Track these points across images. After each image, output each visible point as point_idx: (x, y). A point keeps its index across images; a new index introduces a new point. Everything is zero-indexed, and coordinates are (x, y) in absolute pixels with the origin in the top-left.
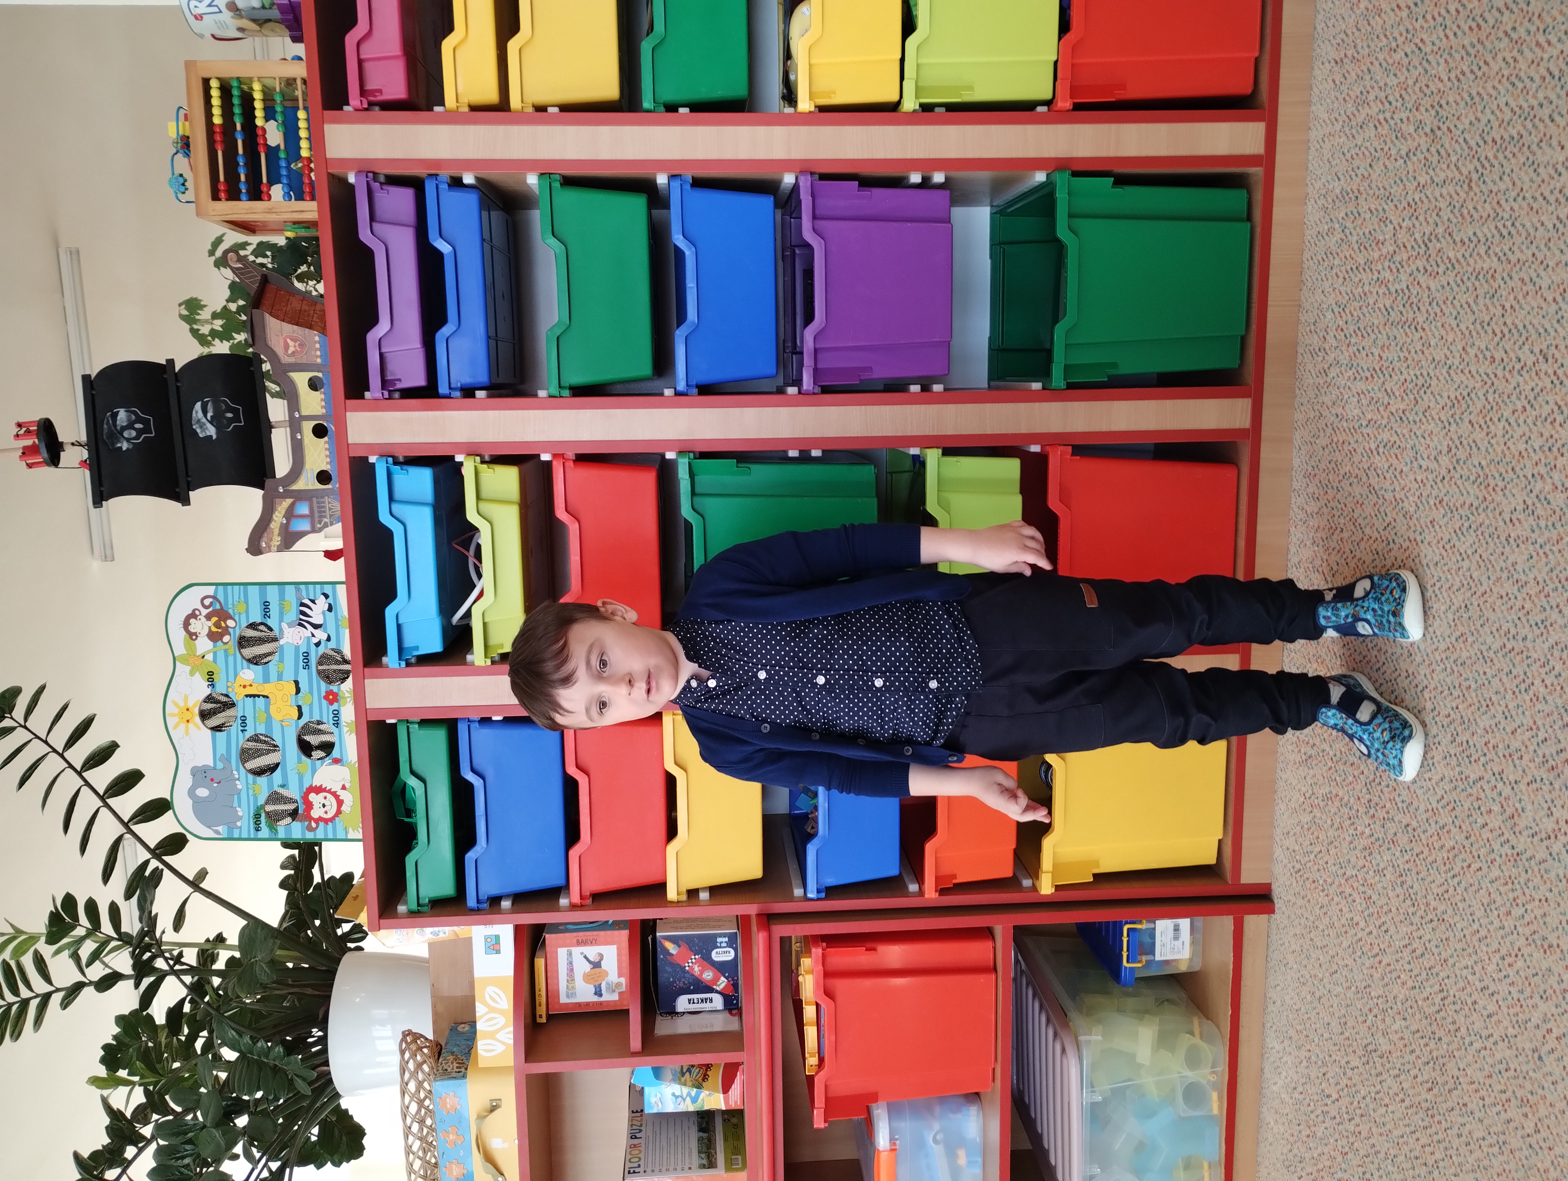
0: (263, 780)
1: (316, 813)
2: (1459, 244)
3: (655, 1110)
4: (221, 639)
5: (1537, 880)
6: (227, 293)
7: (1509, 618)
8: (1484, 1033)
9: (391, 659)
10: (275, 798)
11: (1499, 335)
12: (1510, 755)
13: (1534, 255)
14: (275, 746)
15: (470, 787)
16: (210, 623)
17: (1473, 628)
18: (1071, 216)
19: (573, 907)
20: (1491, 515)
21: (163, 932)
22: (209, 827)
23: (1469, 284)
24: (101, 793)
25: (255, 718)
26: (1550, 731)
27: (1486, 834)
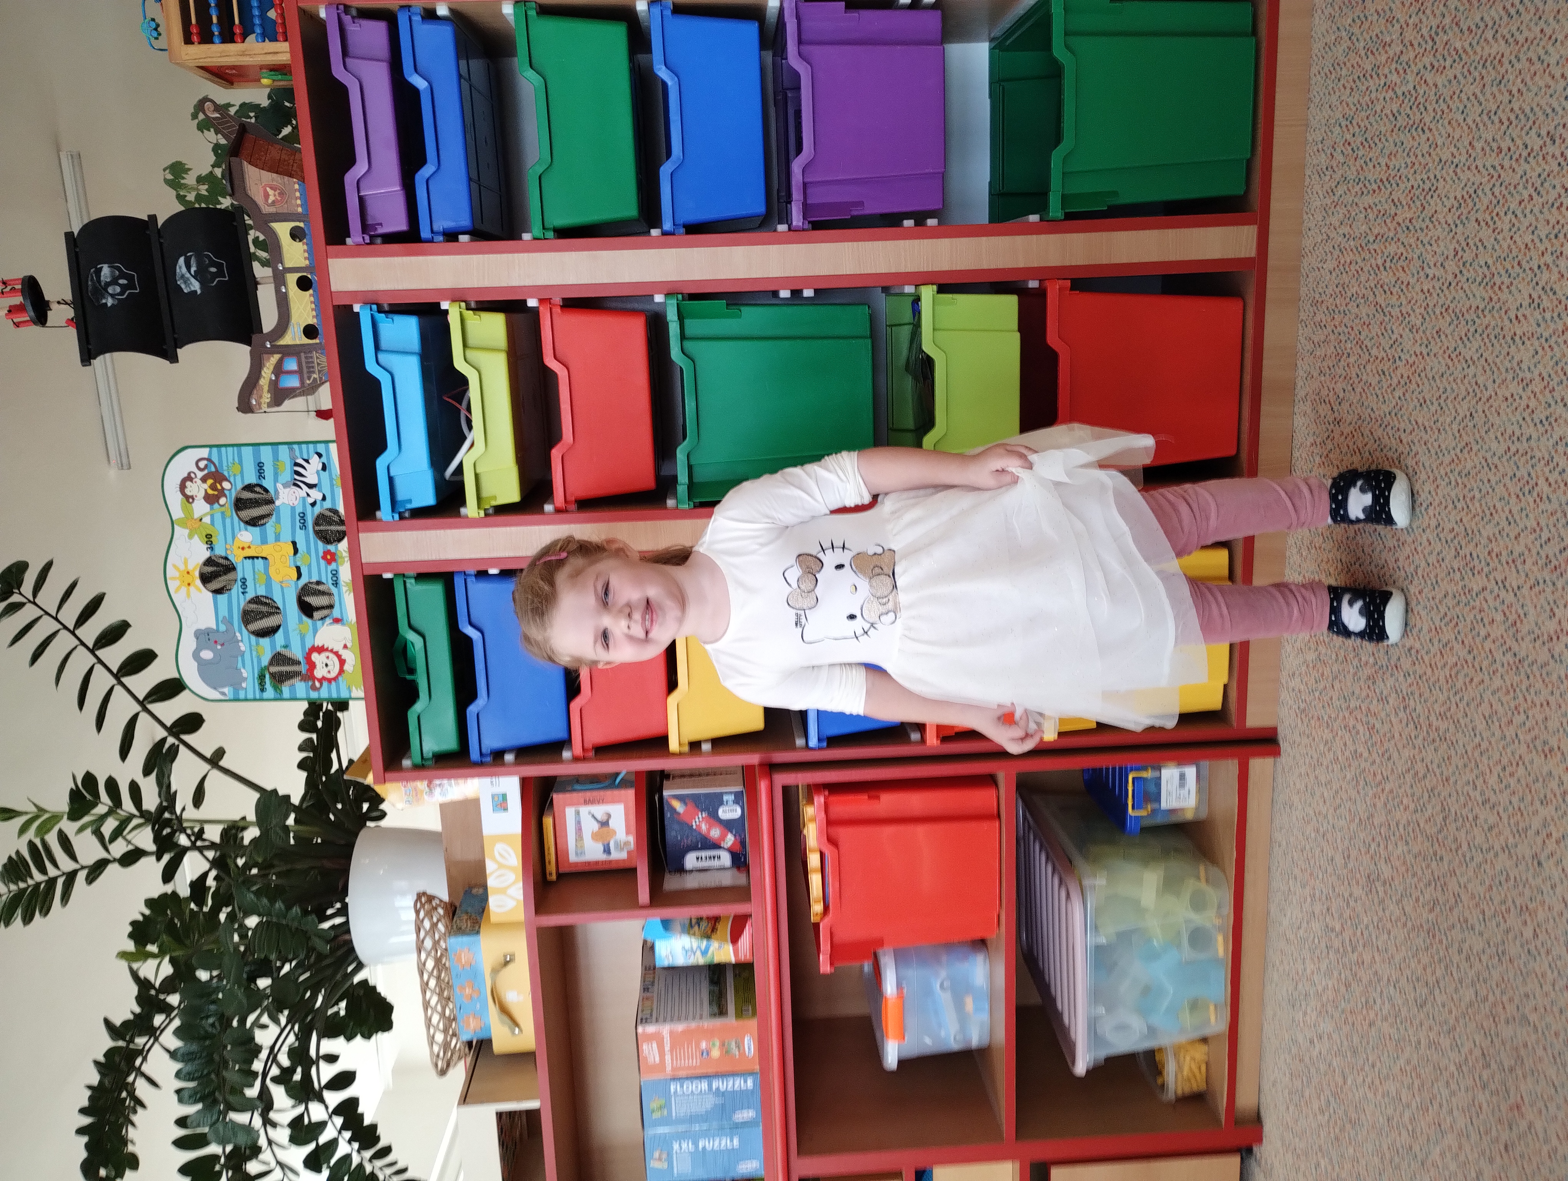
0: (265, 642)
1: (319, 673)
2: (1466, 33)
3: (666, 963)
4: (218, 502)
5: (1539, 685)
6: (212, 158)
7: (1514, 420)
8: (1485, 847)
9: (385, 513)
10: (279, 658)
11: (1506, 123)
12: (1513, 561)
13: (1542, 31)
14: (278, 608)
15: (469, 640)
16: (205, 486)
17: (1477, 436)
18: (1066, 34)
19: (576, 759)
20: (1496, 315)
21: (184, 809)
22: (215, 689)
23: (1476, 74)
24: (115, 671)
25: (254, 579)
26: (1553, 530)
27: (1488, 644)
